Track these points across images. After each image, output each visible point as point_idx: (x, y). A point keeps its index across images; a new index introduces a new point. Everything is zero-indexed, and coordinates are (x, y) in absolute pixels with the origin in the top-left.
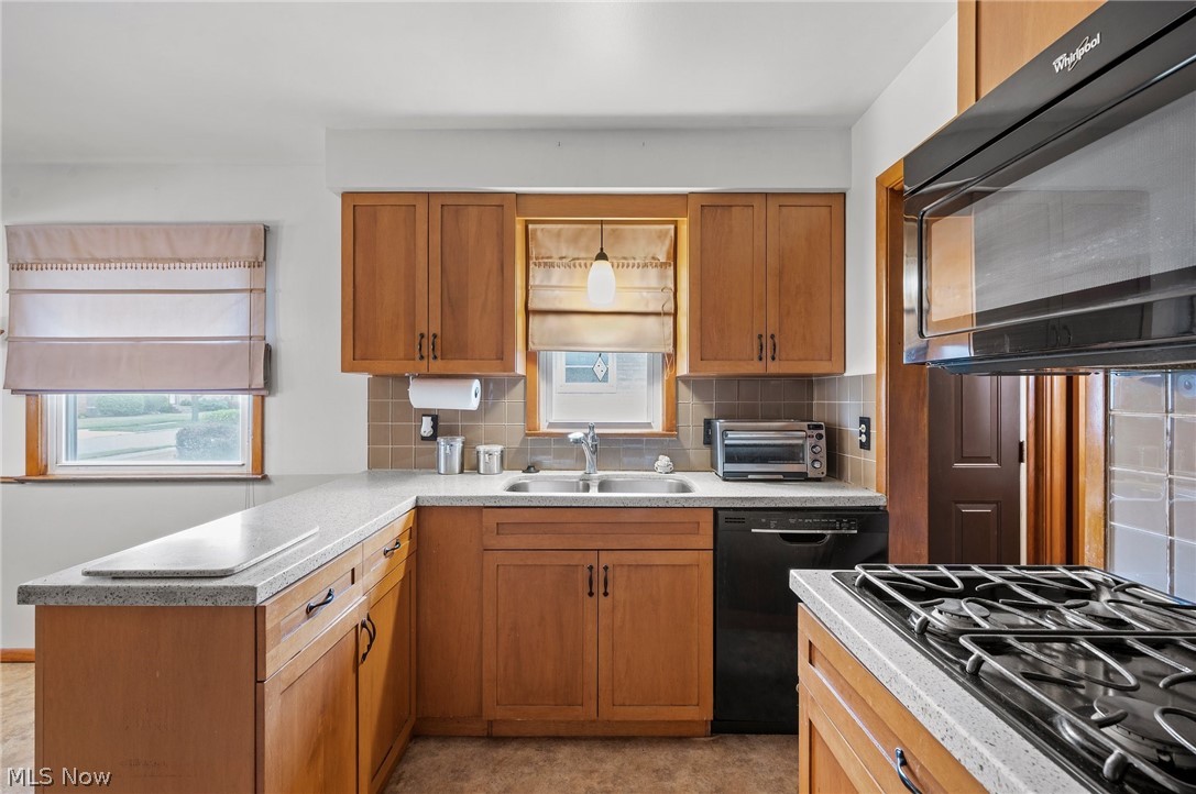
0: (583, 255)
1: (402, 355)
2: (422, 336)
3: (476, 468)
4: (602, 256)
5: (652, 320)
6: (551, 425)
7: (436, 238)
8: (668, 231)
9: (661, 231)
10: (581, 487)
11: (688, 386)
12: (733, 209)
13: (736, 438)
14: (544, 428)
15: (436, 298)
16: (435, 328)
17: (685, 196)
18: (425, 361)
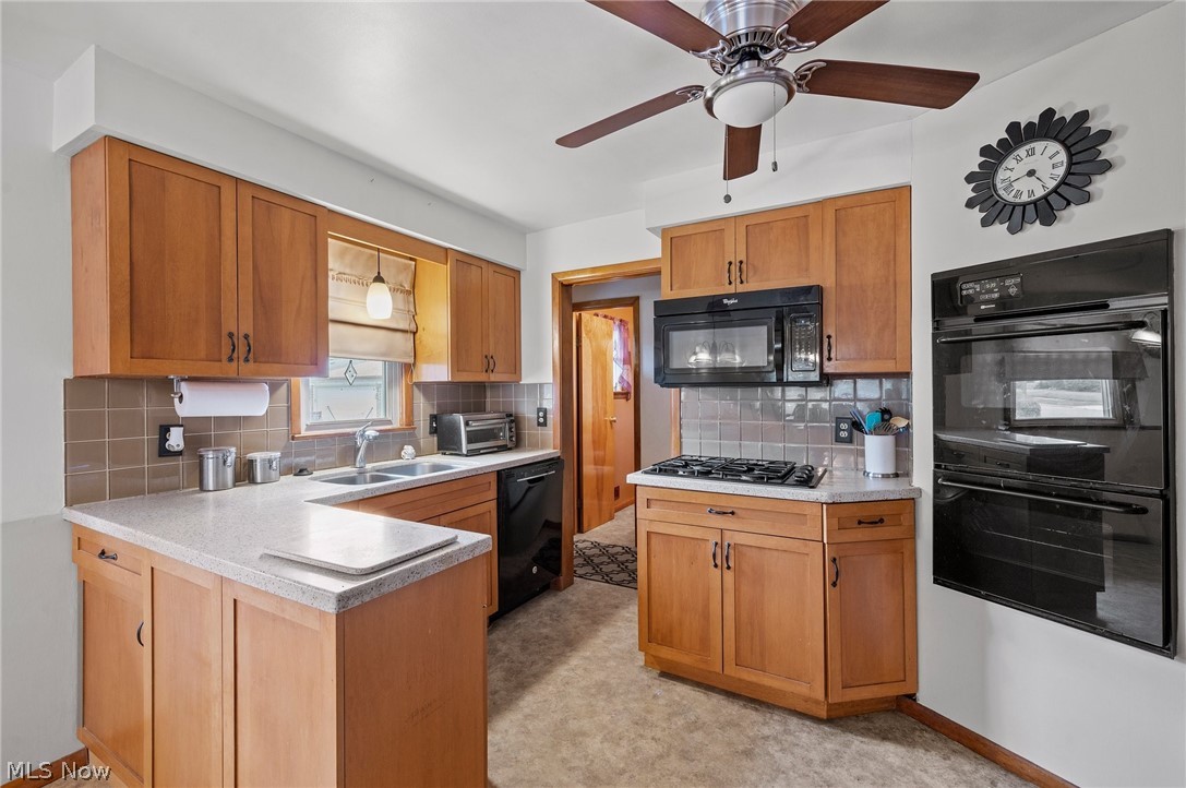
0: (347, 271)
1: (203, 354)
2: (231, 335)
3: (252, 481)
4: (379, 279)
5: (399, 335)
6: (309, 428)
7: (246, 230)
8: (409, 266)
9: (405, 264)
10: (368, 480)
11: (419, 389)
12: (473, 267)
13: (475, 426)
14: (304, 433)
15: (247, 296)
16: (247, 327)
17: (446, 249)
18: (234, 364)
